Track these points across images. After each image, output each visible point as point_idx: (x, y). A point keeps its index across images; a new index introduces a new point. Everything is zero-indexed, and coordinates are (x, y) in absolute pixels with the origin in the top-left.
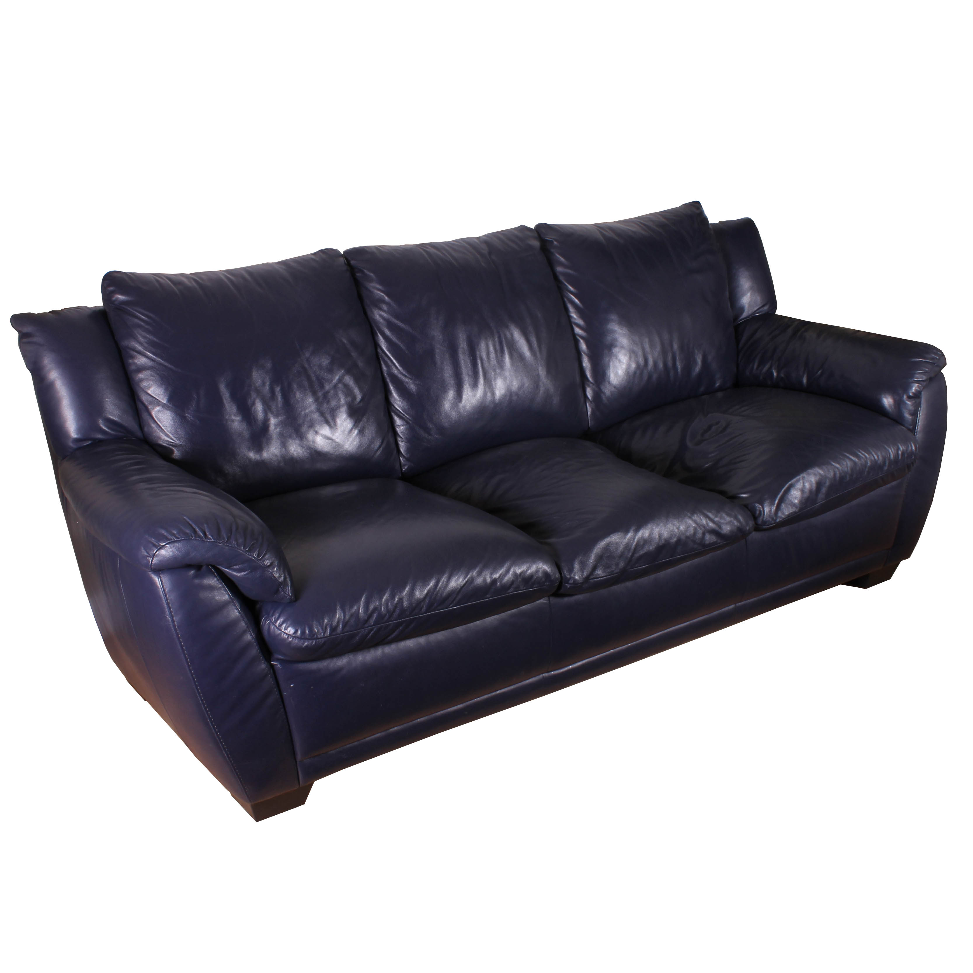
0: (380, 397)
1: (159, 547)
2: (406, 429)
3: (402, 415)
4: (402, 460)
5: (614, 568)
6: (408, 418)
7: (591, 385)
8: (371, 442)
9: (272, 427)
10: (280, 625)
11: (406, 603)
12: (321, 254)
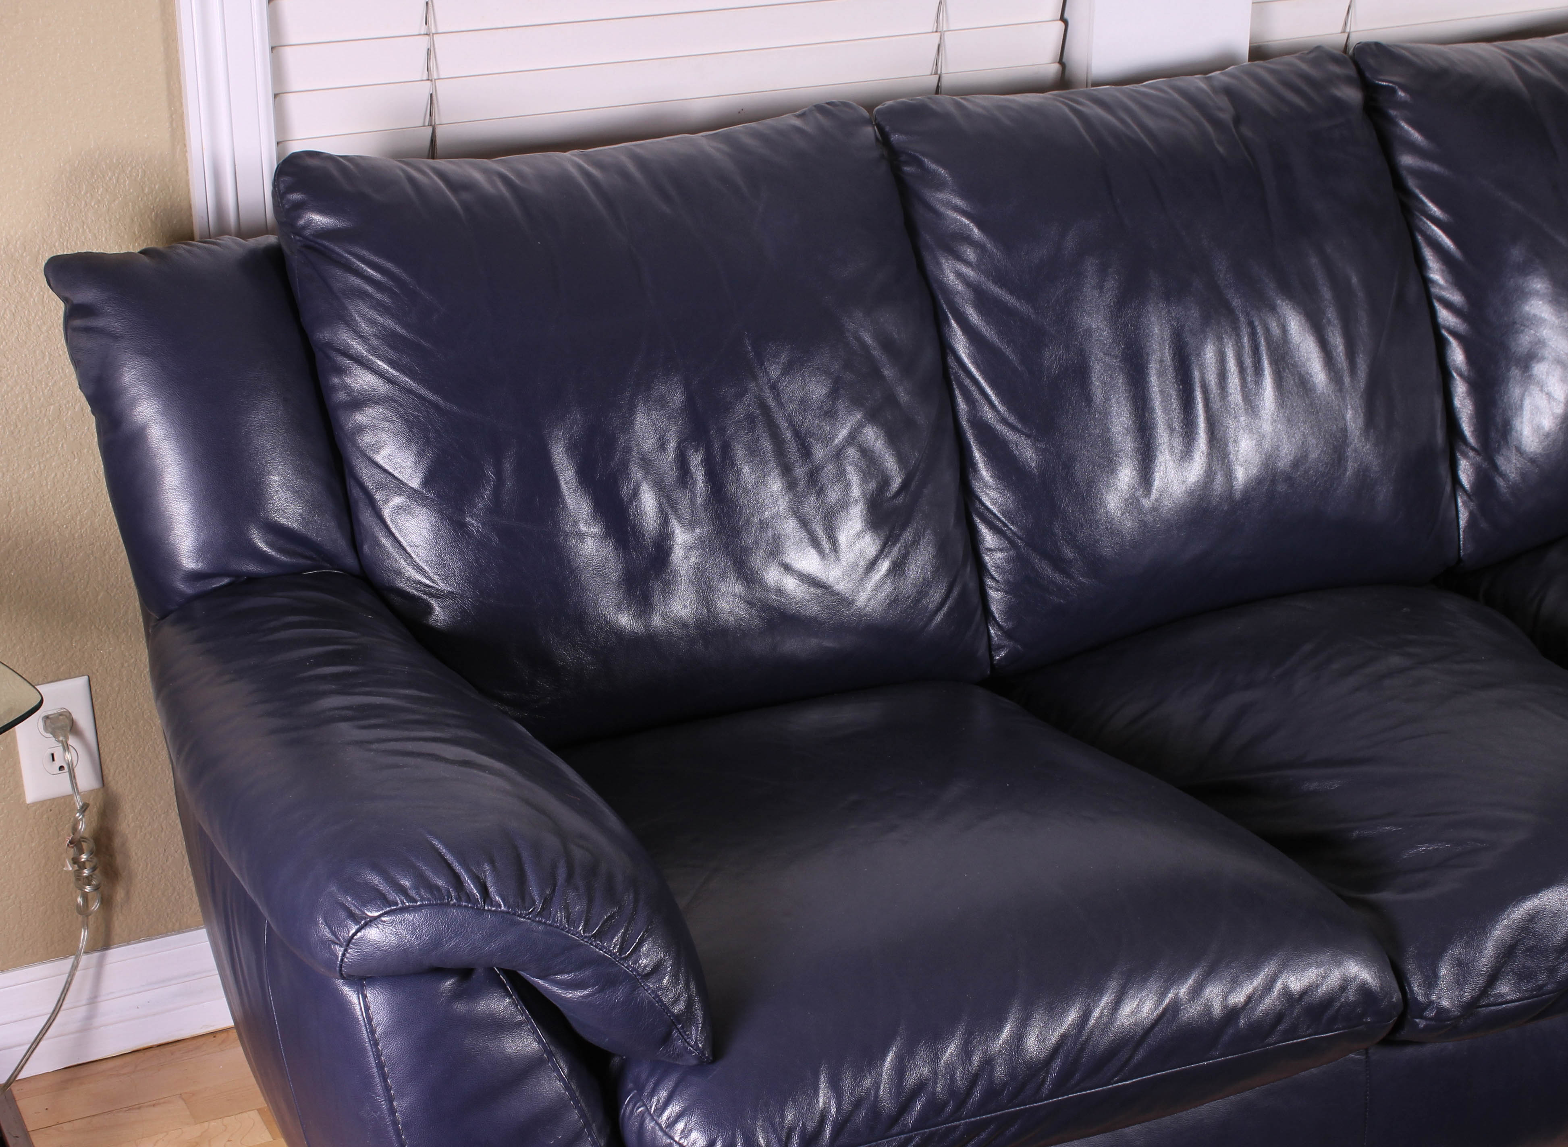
0: (948, 477)
1: (363, 922)
2: (1008, 560)
3: (1000, 525)
4: (995, 633)
5: (1542, 978)
6: (1014, 533)
7: (1471, 454)
8: (922, 592)
9: (678, 555)
10: (672, 1124)
11: (1000, 1072)
12: (819, 116)
